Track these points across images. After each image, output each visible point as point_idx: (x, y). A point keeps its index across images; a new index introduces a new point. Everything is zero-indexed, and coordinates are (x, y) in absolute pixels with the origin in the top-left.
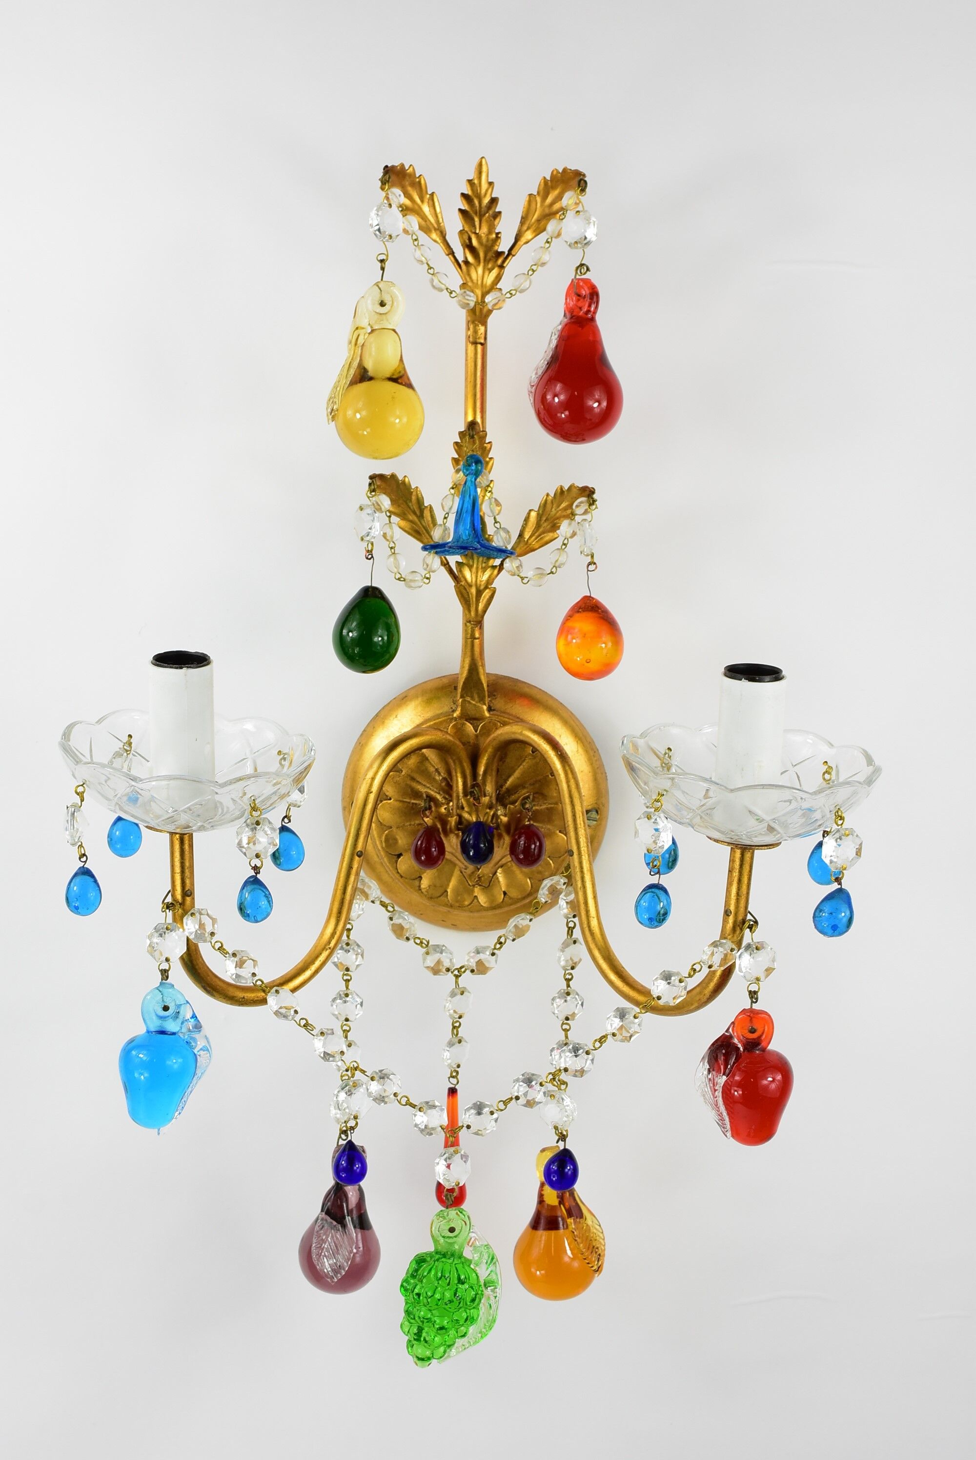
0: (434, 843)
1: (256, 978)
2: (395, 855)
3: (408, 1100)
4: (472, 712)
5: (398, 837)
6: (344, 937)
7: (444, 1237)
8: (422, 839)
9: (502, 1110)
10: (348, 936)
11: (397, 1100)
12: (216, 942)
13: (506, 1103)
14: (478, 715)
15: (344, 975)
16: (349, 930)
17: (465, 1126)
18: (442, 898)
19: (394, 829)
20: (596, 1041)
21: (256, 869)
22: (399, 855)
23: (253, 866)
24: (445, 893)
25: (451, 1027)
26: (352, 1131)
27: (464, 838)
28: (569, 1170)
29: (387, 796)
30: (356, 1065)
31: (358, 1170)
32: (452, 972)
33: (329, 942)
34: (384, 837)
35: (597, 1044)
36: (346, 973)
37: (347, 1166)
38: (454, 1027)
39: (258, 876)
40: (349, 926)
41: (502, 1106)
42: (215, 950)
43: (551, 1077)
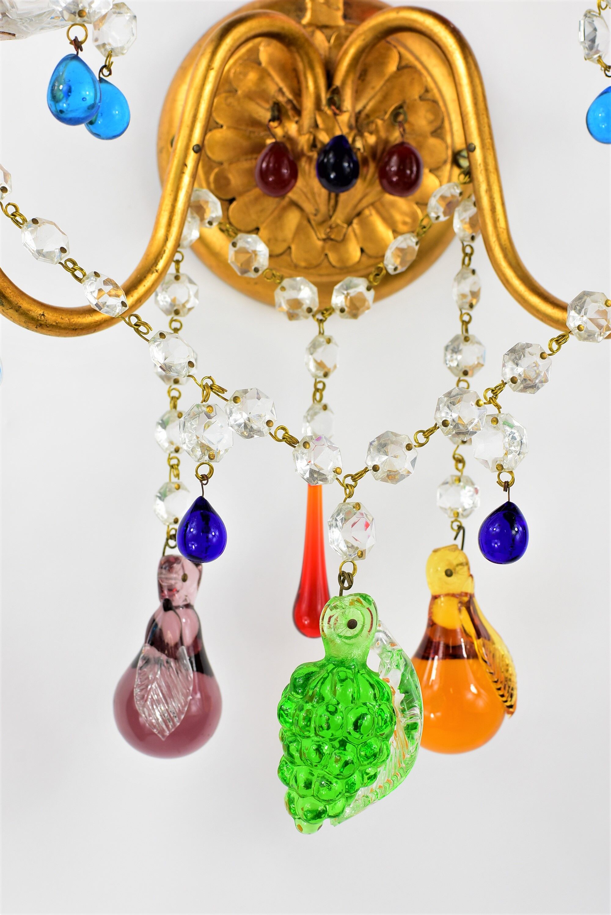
0: (286, 162)
1: (65, 257)
2: (226, 200)
3: (286, 433)
4: (323, 20)
5: (230, 176)
6: (172, 269)
7: (341, 637)
8: (267, 159)
9: (422, 445)
10: (177, 270)
11: (271, 434)
12: (9, 204)
13: (427, 434)
14: (332, 23)
15: (172, 320)
16: (178, 262)
17: (370, 468)
18: (285, 257)
19: (226, 165)
20: (552, 340)
21: (77, 44)
22: (231, 201)
23: (73, 38)
24: (288, 251)
25: (313, 390)
26: (204, 482)
27: (322, 158)
28: (517, 532)
29: (217, 123)
30: (210, 383)
31: (214, 540)
32: (314, 316)
33: (156, 262)
34: (212, 178)
35: (555, 346)
36: (176, 317)
37: (198, 533)
38: (317, 390)
39: (81, 55)
40: (178, 257)
41: (422, 439)
42: (8, 215)
43: (490, 394)
